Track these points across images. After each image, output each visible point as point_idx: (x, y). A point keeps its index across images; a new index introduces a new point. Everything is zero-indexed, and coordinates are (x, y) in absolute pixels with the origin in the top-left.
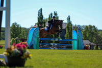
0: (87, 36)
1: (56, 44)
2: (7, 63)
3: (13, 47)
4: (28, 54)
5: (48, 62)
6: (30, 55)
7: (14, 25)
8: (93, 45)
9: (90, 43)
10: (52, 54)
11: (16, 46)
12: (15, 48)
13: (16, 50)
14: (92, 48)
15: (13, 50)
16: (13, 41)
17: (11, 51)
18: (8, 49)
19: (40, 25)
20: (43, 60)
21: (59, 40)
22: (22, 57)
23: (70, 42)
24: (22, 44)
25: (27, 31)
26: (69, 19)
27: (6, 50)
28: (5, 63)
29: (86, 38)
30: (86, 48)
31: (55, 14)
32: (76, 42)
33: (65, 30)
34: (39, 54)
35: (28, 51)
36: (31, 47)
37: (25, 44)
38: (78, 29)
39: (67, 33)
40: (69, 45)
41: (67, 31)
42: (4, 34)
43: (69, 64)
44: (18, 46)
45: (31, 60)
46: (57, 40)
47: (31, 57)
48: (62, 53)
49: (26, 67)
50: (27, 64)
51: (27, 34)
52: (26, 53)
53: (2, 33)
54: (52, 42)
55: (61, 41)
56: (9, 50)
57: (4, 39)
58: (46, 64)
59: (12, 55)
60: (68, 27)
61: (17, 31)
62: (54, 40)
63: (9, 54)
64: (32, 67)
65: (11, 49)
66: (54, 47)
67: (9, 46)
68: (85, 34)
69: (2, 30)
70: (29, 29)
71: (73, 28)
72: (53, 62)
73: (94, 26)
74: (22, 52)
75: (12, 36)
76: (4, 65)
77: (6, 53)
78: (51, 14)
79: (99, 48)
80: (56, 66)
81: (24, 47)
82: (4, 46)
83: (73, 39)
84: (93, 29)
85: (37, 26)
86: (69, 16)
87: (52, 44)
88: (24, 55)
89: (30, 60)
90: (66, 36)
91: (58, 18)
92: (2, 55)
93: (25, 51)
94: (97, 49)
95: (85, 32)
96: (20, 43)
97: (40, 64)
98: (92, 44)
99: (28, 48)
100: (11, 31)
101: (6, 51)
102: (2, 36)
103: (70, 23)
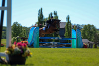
0: (86, 34)
1: (56, 43)
2: (8, 61)
3: (14, 45)
4: (29, 52)
5: (48, 60)
6: (31, 53)
7: (15, 24)
8: (91, 44)
9: (89, 41)
10: (52, 53)
11: (17, 45)
12: (16, 46)
13: (17, 48)
14: (90, 46)
15: (14, 48)
16: (14, 40)
17: (12, 50)
18: (9, 47)
19: (40, 24)
20: (43, 58)
21: (58, 38)
22: (23, 56)
23: (70, 40)
24: (22, 43)
25: (28, 30)
26: (68, 18)
27: (7, 48)
28: (6, 61)
29: (85, 37)
30: (85, 47)
31: (55, 14)
32: (75, 41)
33: (64, 29)
34: (39, 52)
35: (28, 49)
36: (32, 46)
37: (26, 43)
38: (77, 28)
39: (66, 32)
40: (68, 44)
41: (66, 30)
42: (5, 33)
43: (69, 62)
44: (19, 45)
45: (32, 59)
46: (56, 38)
47: (32, 56)
48: (62, 52)
49: (27, 65)
50: (28, 62)
51: (28, 33)
52: (27, 51)
53: (3, 32)
54: (52, 41)
55: (61, 40)
56: (10, 49)
57: (5, 38)
58: (46, 62)
59: (13, 53)
60: (67, 26)
61: (18, 30)
62: (54, 38)
63: (10, 53)
64: (33, 65)
65: (12, 47)
66: (53, 46)
67: (10, 44)
68: (84, 33)
69: (3, 29)
70: (29, 28)
71: (72, 27)
72: (53, 60)
73: (93, 26)
74: (23, 51)
75: (13, 35)
76: (6, 63)
77: (7, 51)
78: (51, 14)
79: (98, 47)
80: (56, 64)
81: (25, 46)
82: (5, 44)
83: (73, 37)
84: (91, 28)
85: (37, 25)
86: (68, 16)
87: (52, 43)
88: (25, 54)
89: (30, 58)
90: (65, 35)
91: (57, 17)
92: (3, 53)
93: (26, 50)
94: (96, 47)
95: (84, 31)
96: (21, 41)
97: (41, 62)
98: (91, 42)
99: (29, 47)
100: (12, 30)
101: (8, 50)
102: (3, 35)
103: (69, 23)
